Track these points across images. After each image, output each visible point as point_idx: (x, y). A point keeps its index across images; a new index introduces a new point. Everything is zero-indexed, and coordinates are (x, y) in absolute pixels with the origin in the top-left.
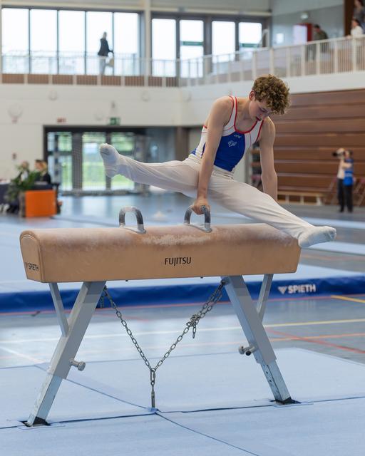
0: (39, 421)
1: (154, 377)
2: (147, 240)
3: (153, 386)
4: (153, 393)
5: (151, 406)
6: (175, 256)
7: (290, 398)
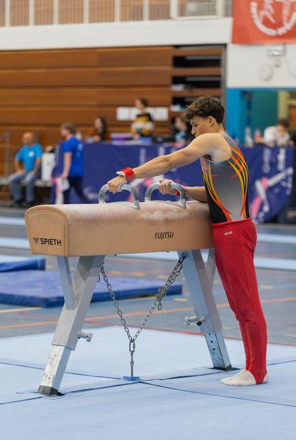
0: (54, 392)
1: (134, 347)
2: (144, 216)
3: (132, 355)
4: (132, 363)
5: (130, 376)
6: (163, 231)
7: (230, 365)
